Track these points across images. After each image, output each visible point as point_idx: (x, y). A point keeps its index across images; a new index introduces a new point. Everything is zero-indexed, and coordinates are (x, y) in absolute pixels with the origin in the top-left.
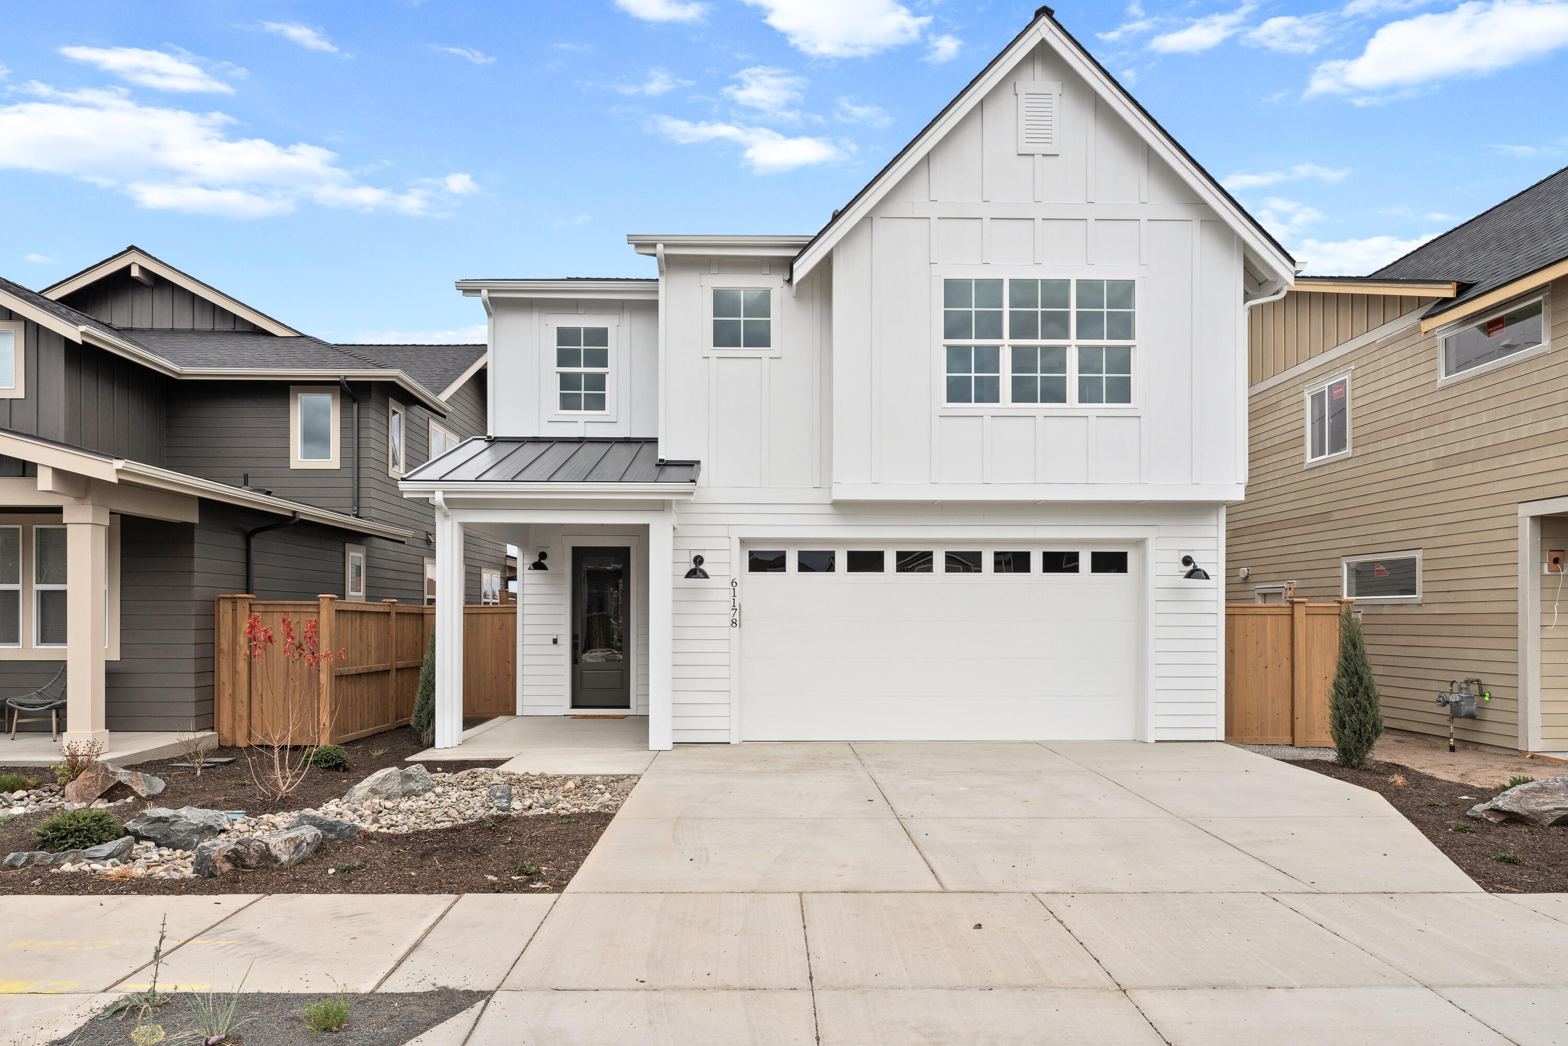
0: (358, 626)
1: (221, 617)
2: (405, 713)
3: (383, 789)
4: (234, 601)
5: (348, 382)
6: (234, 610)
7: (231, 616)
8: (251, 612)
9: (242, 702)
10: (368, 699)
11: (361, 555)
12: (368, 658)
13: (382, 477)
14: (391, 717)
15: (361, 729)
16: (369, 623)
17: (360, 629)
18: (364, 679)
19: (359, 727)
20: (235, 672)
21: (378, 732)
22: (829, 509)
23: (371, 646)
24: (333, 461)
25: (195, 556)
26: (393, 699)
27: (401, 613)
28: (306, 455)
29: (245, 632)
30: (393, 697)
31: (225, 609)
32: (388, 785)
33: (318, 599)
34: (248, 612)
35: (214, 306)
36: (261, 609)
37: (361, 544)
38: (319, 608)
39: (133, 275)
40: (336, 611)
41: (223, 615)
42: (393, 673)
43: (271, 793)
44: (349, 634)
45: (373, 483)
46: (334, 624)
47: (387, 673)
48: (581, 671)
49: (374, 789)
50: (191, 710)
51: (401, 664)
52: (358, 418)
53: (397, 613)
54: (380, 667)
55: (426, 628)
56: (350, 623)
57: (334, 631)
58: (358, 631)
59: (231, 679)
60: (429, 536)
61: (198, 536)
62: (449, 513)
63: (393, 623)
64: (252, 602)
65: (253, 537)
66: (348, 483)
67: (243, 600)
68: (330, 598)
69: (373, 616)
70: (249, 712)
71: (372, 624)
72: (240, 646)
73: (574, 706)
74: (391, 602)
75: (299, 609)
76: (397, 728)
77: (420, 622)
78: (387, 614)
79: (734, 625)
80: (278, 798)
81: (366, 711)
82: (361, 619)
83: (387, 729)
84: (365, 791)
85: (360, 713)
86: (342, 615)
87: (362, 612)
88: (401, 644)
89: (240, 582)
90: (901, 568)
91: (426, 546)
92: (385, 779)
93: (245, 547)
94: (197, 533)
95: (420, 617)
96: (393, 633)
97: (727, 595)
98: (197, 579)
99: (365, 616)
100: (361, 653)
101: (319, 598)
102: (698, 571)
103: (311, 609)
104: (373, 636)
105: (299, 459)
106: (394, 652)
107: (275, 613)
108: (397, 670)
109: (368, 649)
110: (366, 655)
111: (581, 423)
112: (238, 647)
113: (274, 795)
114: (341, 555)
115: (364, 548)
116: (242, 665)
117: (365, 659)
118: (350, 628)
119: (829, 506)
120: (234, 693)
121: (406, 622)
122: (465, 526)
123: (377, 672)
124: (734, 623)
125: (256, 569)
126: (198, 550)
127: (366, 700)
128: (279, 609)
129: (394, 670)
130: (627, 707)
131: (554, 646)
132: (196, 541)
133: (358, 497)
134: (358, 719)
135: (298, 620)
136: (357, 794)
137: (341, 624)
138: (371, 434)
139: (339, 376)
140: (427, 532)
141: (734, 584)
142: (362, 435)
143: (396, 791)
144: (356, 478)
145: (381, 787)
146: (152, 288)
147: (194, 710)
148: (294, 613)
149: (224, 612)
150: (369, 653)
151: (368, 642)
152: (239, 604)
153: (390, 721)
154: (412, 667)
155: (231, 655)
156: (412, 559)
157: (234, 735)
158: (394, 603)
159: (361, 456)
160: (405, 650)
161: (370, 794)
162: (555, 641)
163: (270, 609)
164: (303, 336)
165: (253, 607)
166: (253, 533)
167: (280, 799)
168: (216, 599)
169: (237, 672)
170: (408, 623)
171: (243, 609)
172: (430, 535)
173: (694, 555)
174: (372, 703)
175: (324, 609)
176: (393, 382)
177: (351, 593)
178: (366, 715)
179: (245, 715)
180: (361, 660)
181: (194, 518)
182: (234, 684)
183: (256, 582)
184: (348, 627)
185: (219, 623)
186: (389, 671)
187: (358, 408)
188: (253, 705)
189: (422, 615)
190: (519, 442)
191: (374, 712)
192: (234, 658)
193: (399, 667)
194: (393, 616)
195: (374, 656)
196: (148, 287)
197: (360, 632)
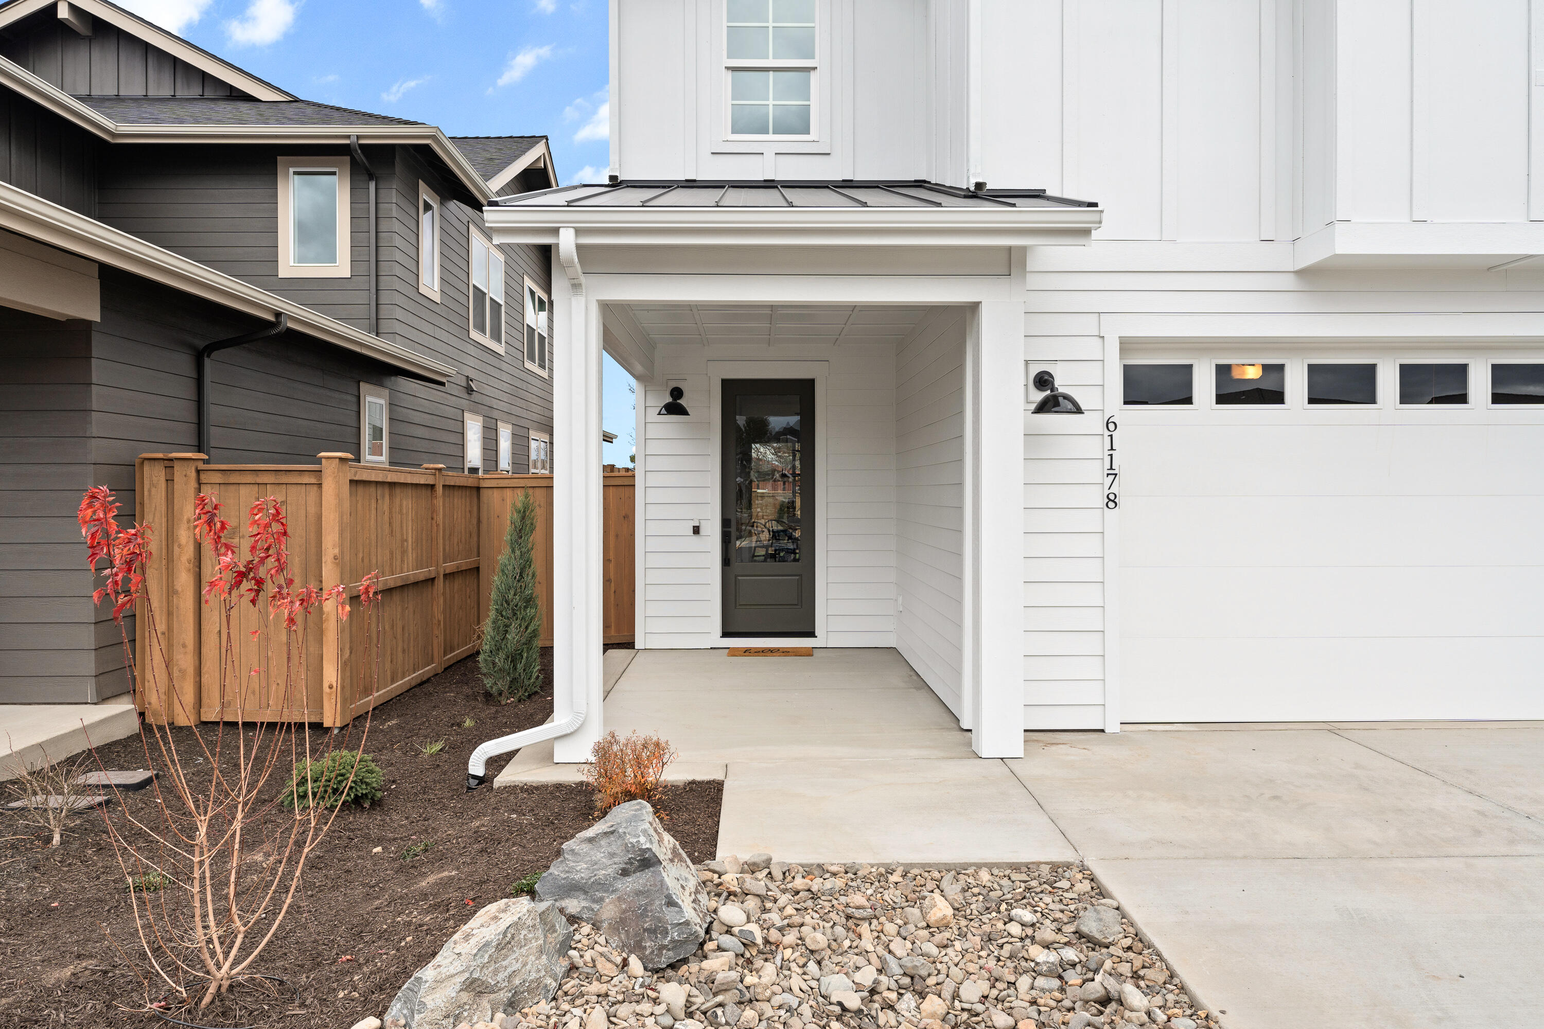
0: (386, 508)
1: (146, 493)
2: (456, 643)
3: (501, 976)
4: (169, 464)
5: (362, 146)
6: (170, 481)
7: (164, 493)
8: (200, 484)
9: (184, 646)
10: (403, 628)
11: (382, 402)
12: (402, 561)
13: (412, 293)
14: (437, 651)
15: (393, 682)
16: (405, 503)
17: (391, 512)
18: (396, 597)
19: (389, 679)
20: (171, 592)
21: (419, 681)
22: (1289, 282)
23: (406, 541)
24: (341, 267)
25: (94, 380)
26: (439, 624)
27: (449, 486)
28: (301, 259)
29: (189, 521)
30: (439, 621)
31: (153, 478)
32: (512, 963)
33: (319, 461)
34: (193, 484)
35: (175, 60)
36: (217, 478)
37: (382, 385)
38: (320, 478)
39: (59, 16)
40: (351, 481)
41: (150, 491)
42: (440, 583)
43: (188, 986)
44: (373, 522)
45: (399, 299)
46: (347, 504)
47: (430, 583)
48: (736, 578)
49: (475, 980)
50: (88, 664)
51: (450, 566)
52: (376, 203)
53: (444, 486)
54: (422, 573)
55: (484, 508)
56: (373, 505)
57: (346, 518)
58: (386, 518)
59: (165, 604)
60: (470, 382)
61: (99, 346)
62: (583, 279)
63: (439, 502)
64: (201, 466)
65: (209, 356)
66: (362, 297)
67: (185, 463)
68: (341, 459)
69: (409, 491)
70: (197, 662)
71: (407, 503)
72: (179, 546)
73: (725, 634)
74: (436, 469)
75: (285, 479)
76: (446, 669)
77: (475, 500)
78: (430, 488)
79: (1111, 505)
80: (207, 999)
81: (400, 649)
82: (391, 496)
83: (431, 674)
84: (450, 990)
85: (392, 654)
86: (361, 489)
87: (392, 485)
88: (450, 535)
89: (187, 432)
90: (1407, 397)
91: (466, 396)
92: (505, 944)
93: (195, 375)
94: (97, 341)
95: (474, 492)
96: (440, 518)
97: (1097, 448)
98: (97, 424)
99: (398, 491)
100: (391, 553)
101: (321, 458)
102: (1061, 399)
103: (306, 479)
104: (410, 524)
105: (292, 264)
106: (442, 550)
107: (241, 487)
108: (445, 575)
109: (402, 546)
110: (399, 557)
111: (769, 155)
112: (176, 548)
113: (197, 987)
114: (354, 399)
115: (386, 392)
116: (184, 580)
117: (399, 563)
118: (374, 512)
119: (1292, 276)
120: (170, 628)
121: (456, 500)
122: (608, 309)
123: (416, 584)
124: (1112, 501)
125: (213, 413)
126: (99, 370)
127: (399, 631)
128: (249, 478)
129: (442, 576)
130: (811, 634)
131: (696, 538)
132: (94, 354)
133: (377, 319)
134: (388, 665)
135: (283, 499)
136: (430, 1004)
137: (359, 505)
138: (394, 226)
139: (348, 137)
140: (468, 377)
141: (1111, 427)
142: (382, 227)
143: (534, 976)
144: (373, 290)
145: (496, 972)
146: (90, 40)
147: (93, 665)
148: (276, 487)
149: (152, 485)
150: (404, 552)
151: (402, 535)
152: (179, 471)
153: (436, 660)
154: (466, 570)
155: (164, 562)
156: (450, 412)
157: (170, 705)
158: (440, 470)
159: (381, 258)
160: (455, 545)
161: (465, 997)
162: (696, 530)
163: (234, 478)
164: (296, 100)
165: (203, 477)
166: (211, 349)
167: (212, 1002)
168: (137, 461)
169: (175, 592)
170: (460, 502)
171: (185, 478)
172: (471, 380)
173: (1035, 370)
174: (409, 634)
175: (330, 479)
176: (427, 146)
177: (369, 457)
178: (400, 655)
179: (191, 671)
180: (391, 565)
181: (92, 312)
182: (170, 614)
183: (214, 435)
184: (370, 510)
185: (142, 504)
186: (433, 579)
187: (376, 189)
188: (204, 650)
189: (478, 489)
190: (664, 187)
191: (412, 649)
192: (170, 566)
193: (447, 572)
194: (439, 490)
195: (411, 556)
196: (83, 38)
197: (390, 518)
